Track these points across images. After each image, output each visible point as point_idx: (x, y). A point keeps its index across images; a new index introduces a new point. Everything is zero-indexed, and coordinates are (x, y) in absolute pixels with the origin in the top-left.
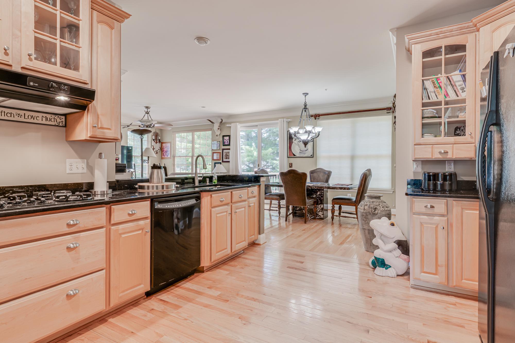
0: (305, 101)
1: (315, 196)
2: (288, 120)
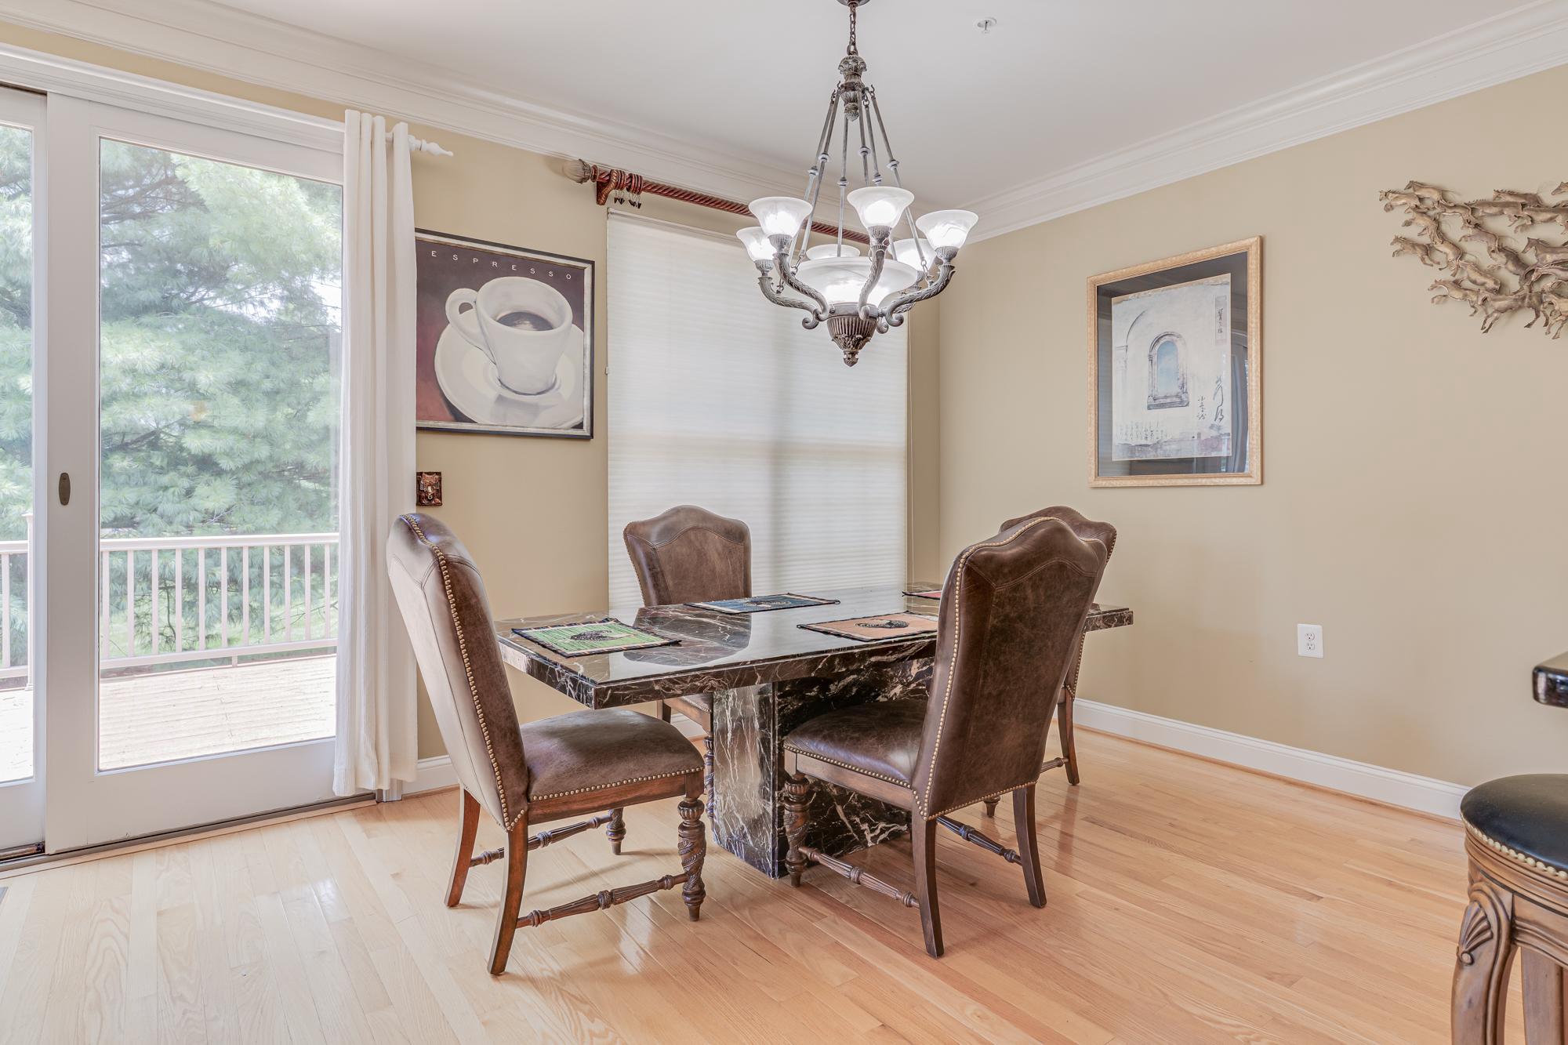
1: (898, 689)
2: (426, 146)
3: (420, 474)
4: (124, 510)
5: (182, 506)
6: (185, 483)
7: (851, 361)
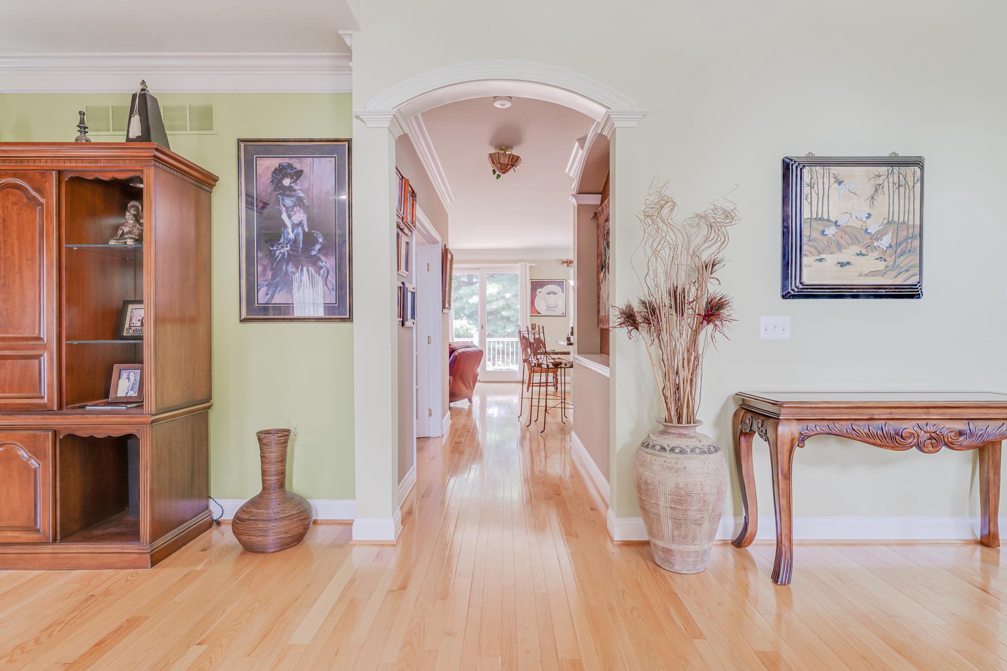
2: (532, 264)
3: (532, 324)
5: (503, 331)
6: (504, 324)
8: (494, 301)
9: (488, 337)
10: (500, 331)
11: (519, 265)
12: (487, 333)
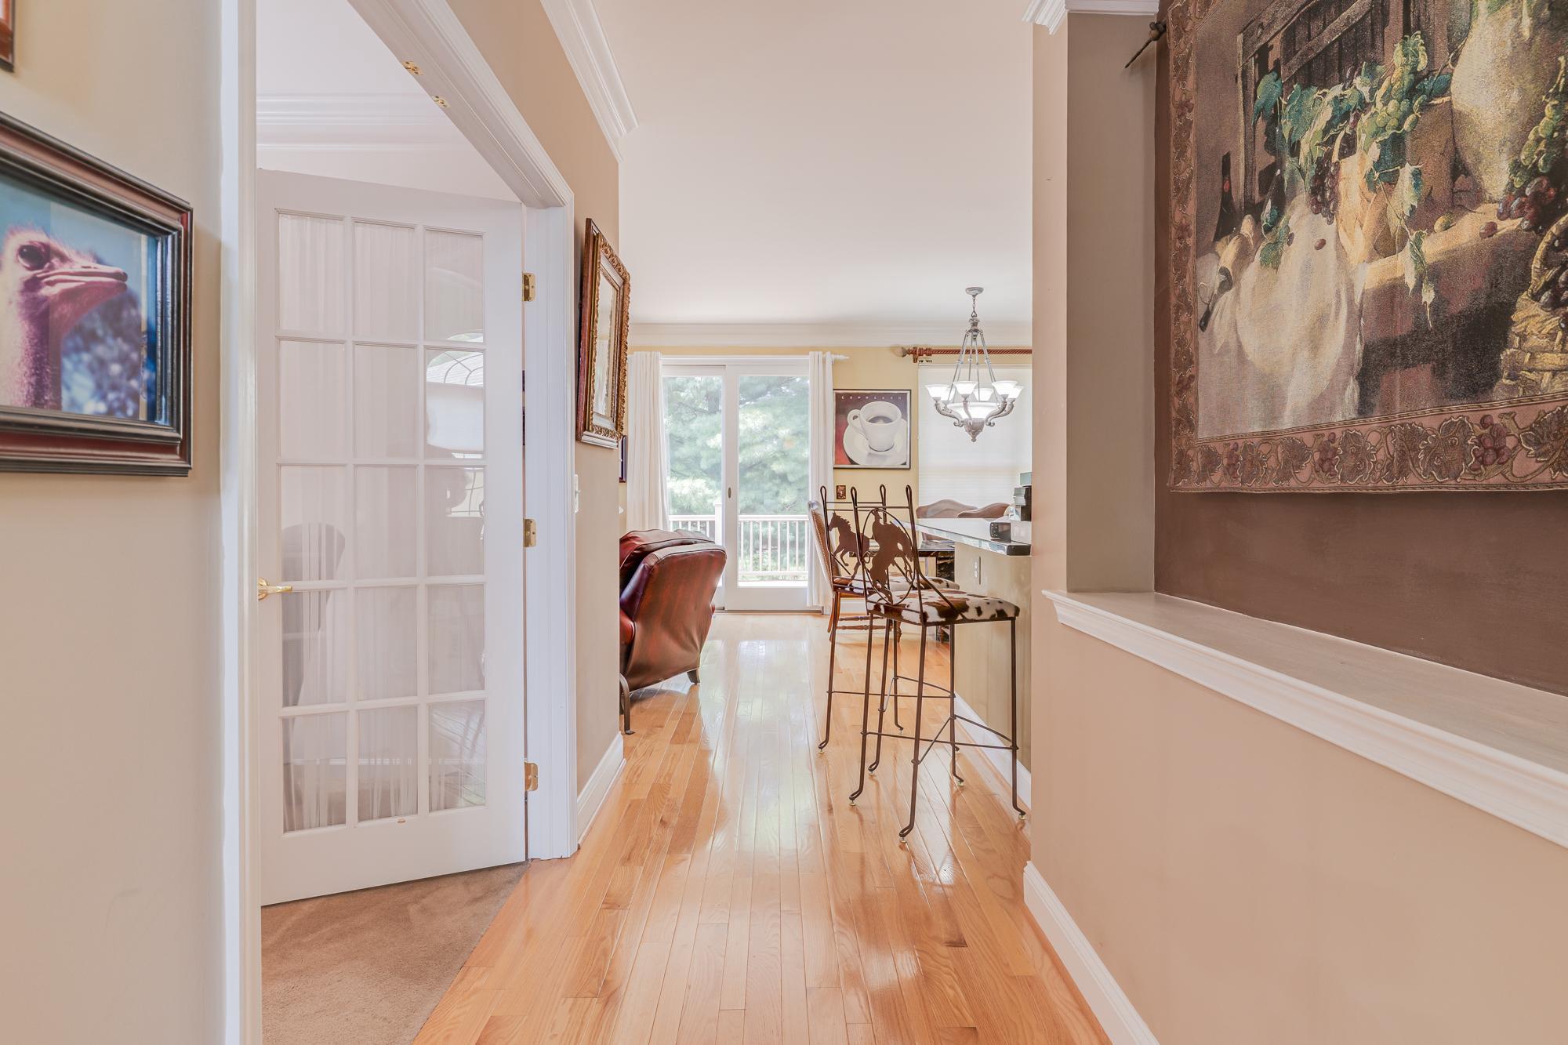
0: (974, 312)
2: (838, 357)
3: (837, 487)
4: (749, 502)
5: (773, 501)
6: (775, 489)
7: (974, 440)
8: (757, 443)
9: (742, 512)
10: (767, 501)
11: (809, 358)
12: (741, 505)
